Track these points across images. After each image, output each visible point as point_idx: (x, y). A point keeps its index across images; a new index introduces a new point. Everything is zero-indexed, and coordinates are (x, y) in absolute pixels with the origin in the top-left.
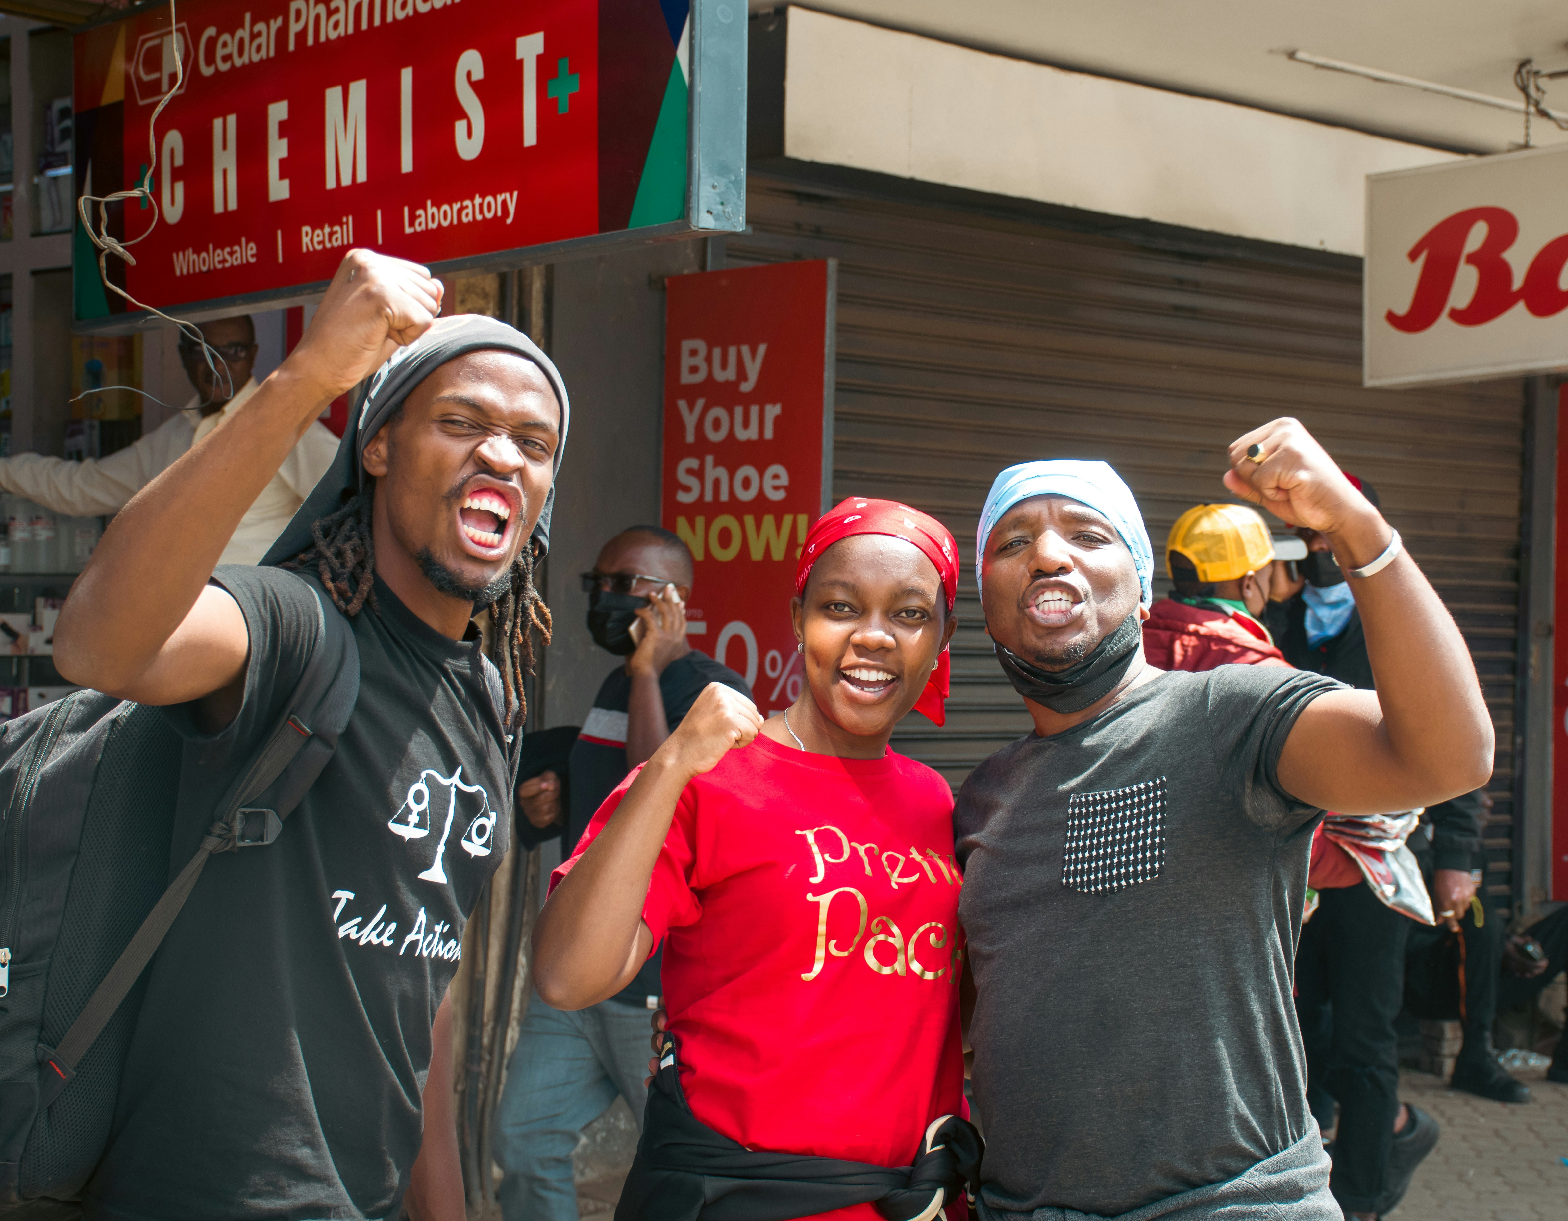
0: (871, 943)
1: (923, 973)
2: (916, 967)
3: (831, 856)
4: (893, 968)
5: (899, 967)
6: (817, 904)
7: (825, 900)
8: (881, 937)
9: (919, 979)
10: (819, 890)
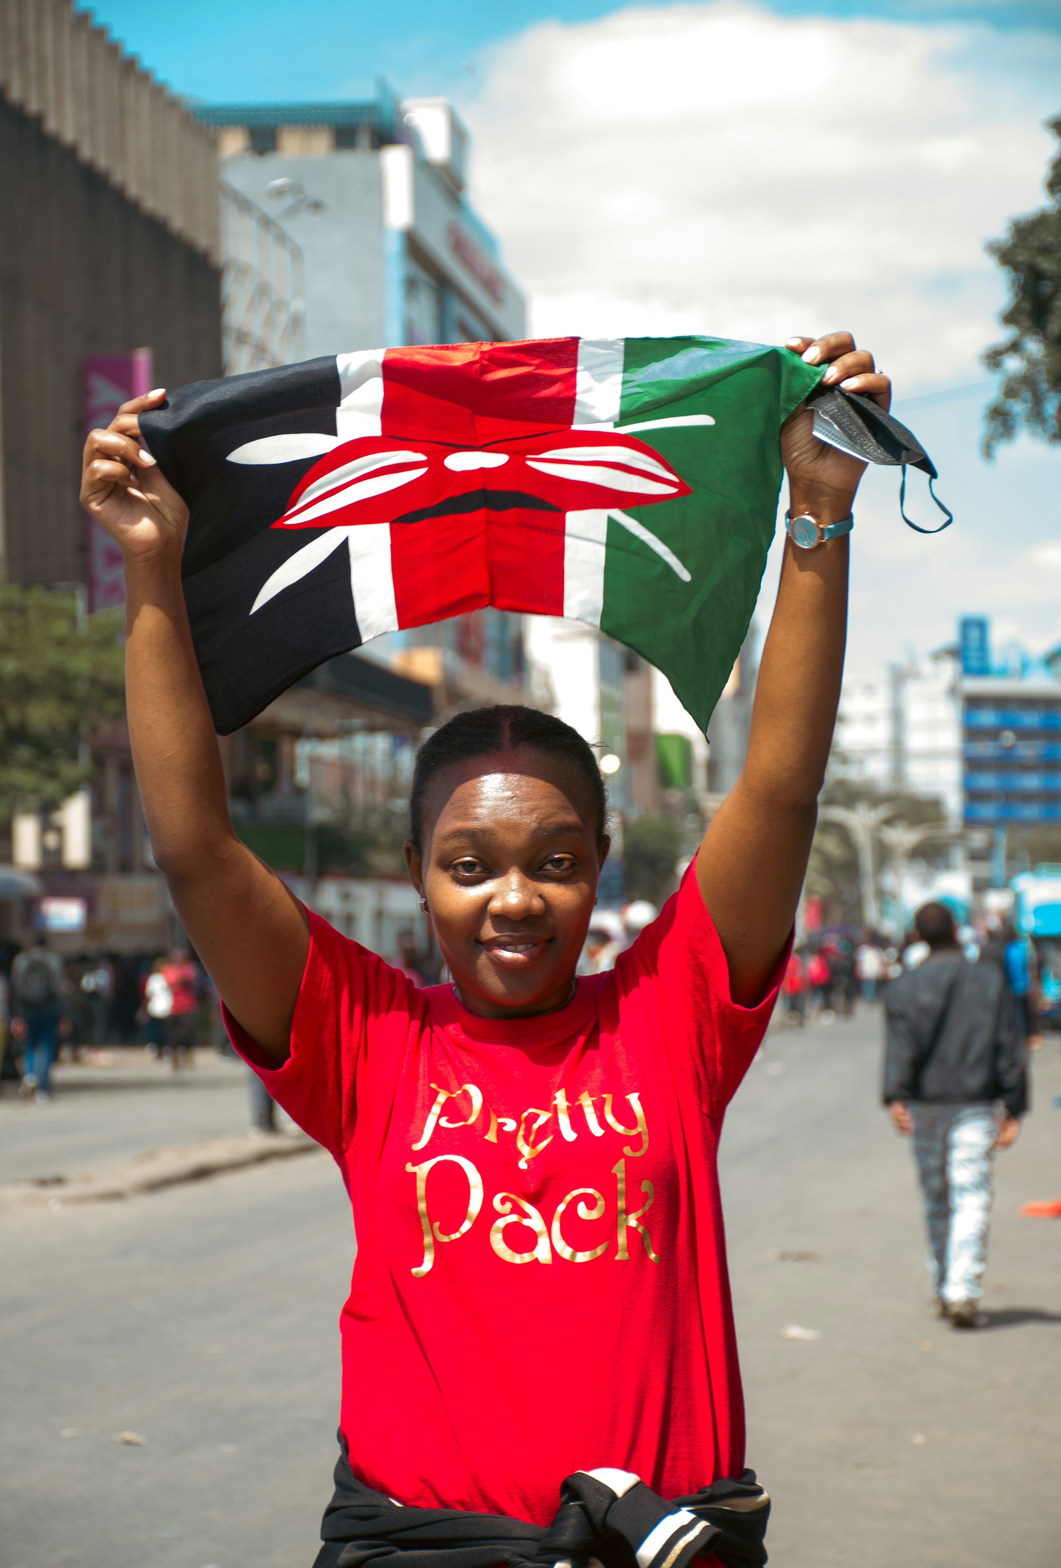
0: (501, 1223)
1: (573, 1255)
2: (566, 1252)
3: (449, 1121)
4: (533, 1255)
5: (542, 1253)
6: (415, 1174)
7: (423, 1170)
8: (514, 1218)
9: (570, 1264)
10: (419, 1158)
